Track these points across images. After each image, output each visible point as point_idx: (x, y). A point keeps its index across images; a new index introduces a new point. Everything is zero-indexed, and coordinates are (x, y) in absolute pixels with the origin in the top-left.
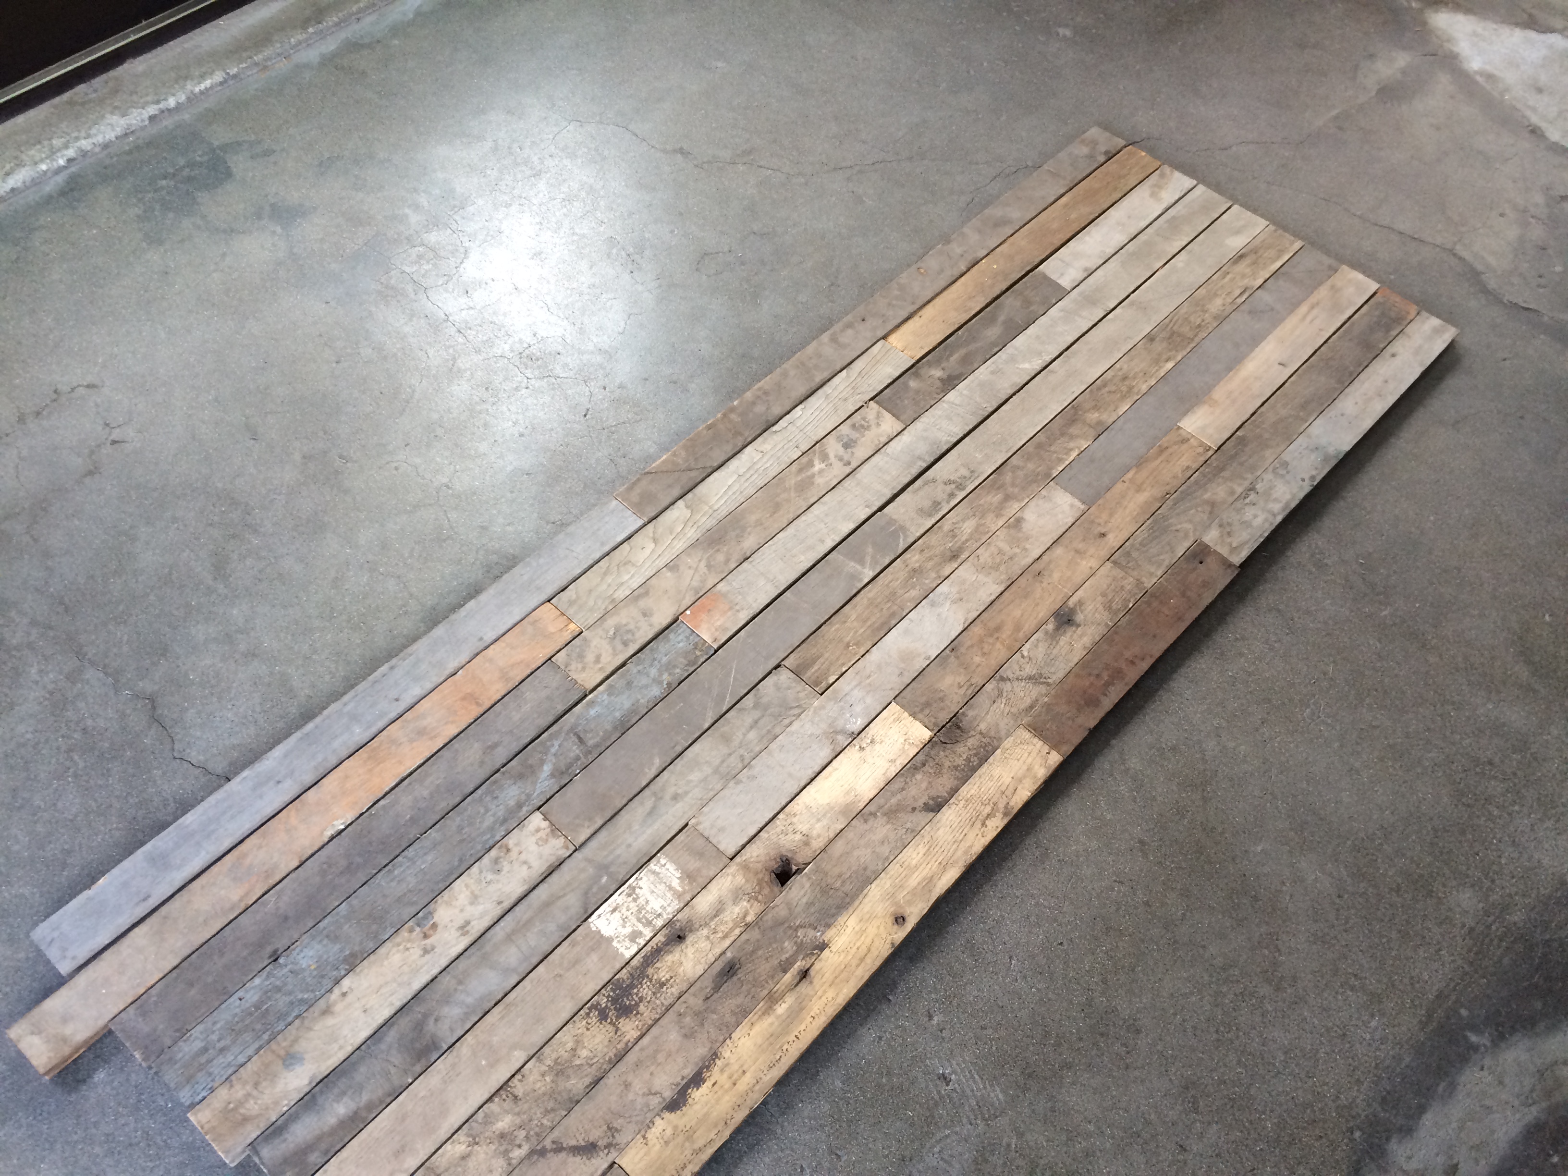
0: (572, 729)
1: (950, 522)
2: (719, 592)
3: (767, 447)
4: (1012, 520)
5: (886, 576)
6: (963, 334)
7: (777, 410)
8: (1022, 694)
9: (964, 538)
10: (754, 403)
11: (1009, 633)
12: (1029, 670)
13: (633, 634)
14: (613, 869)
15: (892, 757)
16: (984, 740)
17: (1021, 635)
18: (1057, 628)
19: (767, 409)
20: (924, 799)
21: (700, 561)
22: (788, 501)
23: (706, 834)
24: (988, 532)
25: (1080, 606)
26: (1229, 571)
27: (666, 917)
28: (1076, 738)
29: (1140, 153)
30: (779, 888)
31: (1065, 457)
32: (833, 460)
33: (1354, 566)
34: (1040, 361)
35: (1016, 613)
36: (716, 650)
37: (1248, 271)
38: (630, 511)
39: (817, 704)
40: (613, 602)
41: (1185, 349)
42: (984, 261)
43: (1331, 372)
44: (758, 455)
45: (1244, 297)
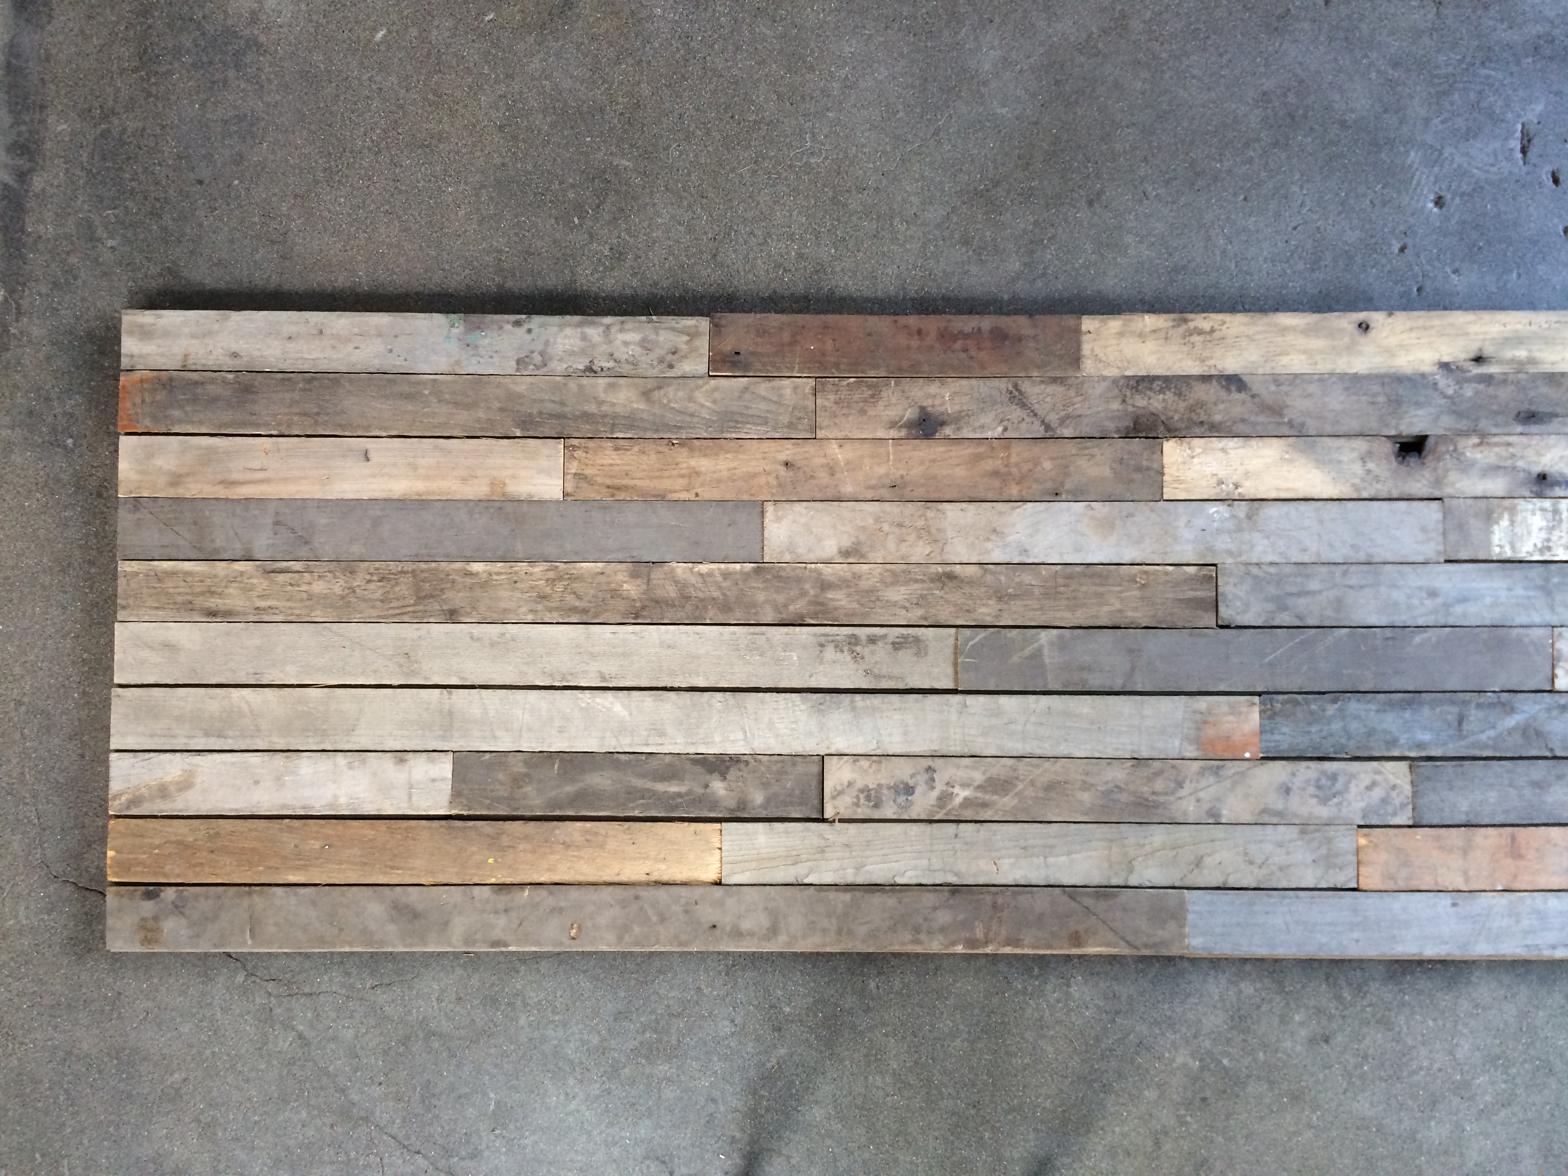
0: (1461, 737)
1: (909, 615)
2: (1198, 749)
3: (983, 865)
4: (851, 560)
5: (1031, 619)
6: (633, 809)
7: (929, 899)
8: (1048, 399)
9: (917, 586)
10: (943, 930)
11: (990, 461)
12: (1016, 413)
13: (1319, 780)
14: (1540, 582)
15: (1221, 455)
17: (981, 449)
18: (943, 424)
19: (935, 909)
20: (1235, 396)
21: (1180, 798)
22: (1032, 783)
23: (1441, 538)
24: (888, 571)
25: (897, 423)
26: (723, 322)
27: (1539, 503)
28: (1052, 321)
29: (112, 858)
30: (1430, 442)
31: (717, 573)
32: (940, 787)
33: (591, 223)
34: (597, 700)
35: (960, 472)
36: (1259, 694)
37: (231, 590)
38: (1190, 917)
39: (1229, 560)
40: (1303, 832)
41: (436, 569)
42: (493, 881)
43: (328, 401)
44: (1006, 863)
45: (285, 564)
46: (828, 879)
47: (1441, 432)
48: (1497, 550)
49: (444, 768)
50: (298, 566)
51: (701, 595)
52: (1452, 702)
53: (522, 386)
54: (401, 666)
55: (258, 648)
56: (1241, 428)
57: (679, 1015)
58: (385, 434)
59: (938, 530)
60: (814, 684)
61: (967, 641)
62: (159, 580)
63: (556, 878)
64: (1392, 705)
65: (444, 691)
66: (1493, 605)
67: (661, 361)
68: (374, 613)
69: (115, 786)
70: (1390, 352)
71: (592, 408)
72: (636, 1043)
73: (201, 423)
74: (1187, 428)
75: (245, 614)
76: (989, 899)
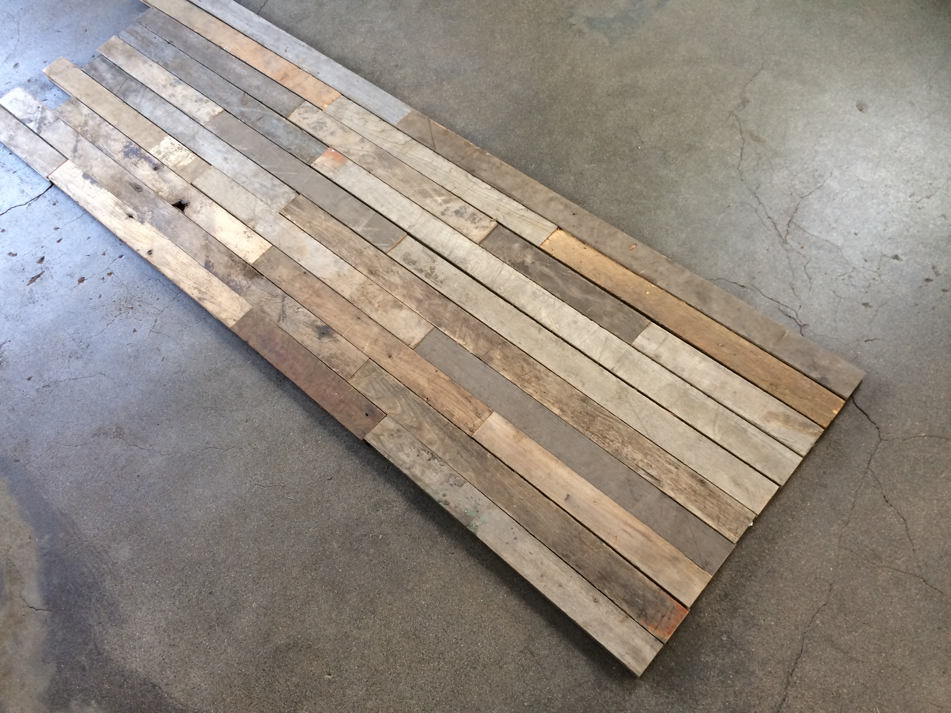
0: (266, 115)
1: (398, 269)
2: (346, 162)
3: (454, 173)
4: (401, 303)
5: (358, 238)
7: (484, 174)
8: (273, 307)
9: (386, 277)
10: (489, 162)
11: (316, 301)
12: (289, 312)
14: (192, 141)
15: (239, 246)
16: (245, 289)
17: (314, 308)
18: (318, 327)
19: (485, 171)
20: (213, 261)
21: (367, 152)
22: (411, 186)
23: (205, 173)
24: (391, 290)
25: (334, 341)
26: (361, 432)
27: (165, 162)
28: (243, 335)
29: (836, 409)
30: (173, 203)
31: (457, 336)
32: (445, 206)
33: (375, 530)
34: (550, 323)
35: (330, 305)
36: (310, 166)
37: (684, 486)
38: (401, 118)
39: (273, 211)
40: (341, 119)
41: (577, 424)
42: (653, 286)
43: (565, 540)
44: (447, 169)
45: (647, 478)
46: (515, 203)
47: (168, 204)
48: (193, 158)
49: (639, 341)
50: (642, 473)
51: (471, 332)
52: (256, 126)
53: (470, 474)
54: (626, 396)
55: (690, 450)
56: (223, 249)
57: (616, 200)
58: (551, 502)
59: (358, 291)
60: (458, 271)
61: (387, 247)
62: (719, 518)
63: (625, 270)
64: (274, 137)
65: (614, 372)
66: (212, 144)
67: (400, 437)
68: (620, 426)
69: (812, 440)
70: (152, 240)
71: (447, 440)
72: (643, 201)
73: (640, 580)
74: (239, 263)
75: (685, 470)
76: (463, 162)
